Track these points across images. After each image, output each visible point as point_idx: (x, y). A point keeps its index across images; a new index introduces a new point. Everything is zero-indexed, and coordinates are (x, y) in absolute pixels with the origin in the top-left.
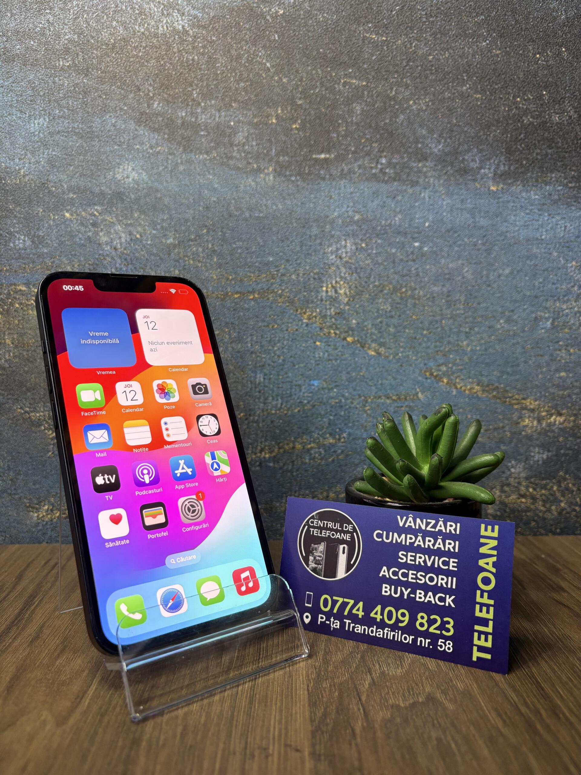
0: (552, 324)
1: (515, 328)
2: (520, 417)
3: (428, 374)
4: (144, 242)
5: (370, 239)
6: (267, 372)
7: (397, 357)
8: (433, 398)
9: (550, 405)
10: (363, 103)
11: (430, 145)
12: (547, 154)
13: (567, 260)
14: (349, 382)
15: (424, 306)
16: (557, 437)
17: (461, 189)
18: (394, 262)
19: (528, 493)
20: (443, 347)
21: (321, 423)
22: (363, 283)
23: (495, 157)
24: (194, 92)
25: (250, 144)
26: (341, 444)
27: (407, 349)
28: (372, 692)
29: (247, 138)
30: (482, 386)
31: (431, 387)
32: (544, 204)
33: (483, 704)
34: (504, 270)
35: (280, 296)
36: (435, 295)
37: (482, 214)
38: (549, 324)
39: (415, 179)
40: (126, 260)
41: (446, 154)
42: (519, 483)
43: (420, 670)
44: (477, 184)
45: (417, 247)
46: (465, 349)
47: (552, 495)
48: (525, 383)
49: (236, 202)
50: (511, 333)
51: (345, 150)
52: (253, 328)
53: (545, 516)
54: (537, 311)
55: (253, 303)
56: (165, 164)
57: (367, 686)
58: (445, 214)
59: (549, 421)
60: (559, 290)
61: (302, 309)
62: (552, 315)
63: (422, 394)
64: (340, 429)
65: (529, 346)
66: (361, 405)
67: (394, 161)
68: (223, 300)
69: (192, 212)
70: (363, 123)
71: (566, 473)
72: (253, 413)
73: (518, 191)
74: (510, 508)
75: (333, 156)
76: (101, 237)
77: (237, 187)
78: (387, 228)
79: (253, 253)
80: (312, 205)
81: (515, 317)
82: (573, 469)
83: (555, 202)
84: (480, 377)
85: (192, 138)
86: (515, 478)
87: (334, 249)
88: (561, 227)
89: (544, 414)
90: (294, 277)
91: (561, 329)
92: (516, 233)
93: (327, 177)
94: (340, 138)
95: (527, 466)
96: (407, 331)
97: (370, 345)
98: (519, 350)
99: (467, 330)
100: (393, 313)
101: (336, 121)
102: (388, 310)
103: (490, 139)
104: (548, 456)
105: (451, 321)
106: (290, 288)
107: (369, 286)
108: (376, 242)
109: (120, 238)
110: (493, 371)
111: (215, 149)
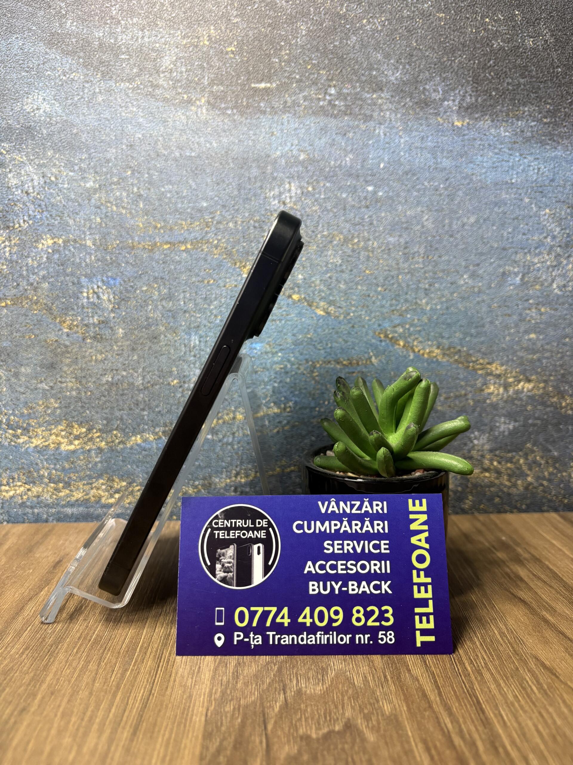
0: (522, 279)
1: (480, 284)
2: (485, 384)
3: (382, 336)
4: (60, 186)
5: (318, 182)
6: (203, 334)
7: (348, 317)
8: (387, 363)
9: (517, 370)
10: (310, 23)
11: (386, 73)
12: (519, 84)
13: (540, 207)
14: (295, 345)
15: (379, 260)
16: (525, 406)
17: (421, 125)
18: (345, 210)
19: (492, 467)
20: (400, 306)
21: (264, 391)
22: (310, 233)
23: (460, 87)
24: (113, 9)
25: (179, 70)
26: (286, 414)
27: (360, 308)
28: (281, 718)
29: (174, 63)
30: (443, 349)
31: (385, 351)
32: (515, 143)
33: (410, 734)
34: (468, 218)
35: (216, 247)
36: (391, 247)
37: (445, 154)
38: (518, 279)
39: (368, 113)
40: (40, 206)
41: (405, 83)
42: (483, 456)
43: (343, 686)
44: (439, 119)
45: (371, 192)
46: (424, 308)
47: (518, 469)
48: (491, 347)
49: (164, 139)
50: (476, 290)
51: (288, 78)
52: (186, 284)
53: (510, 491)
54: (505, 265)
55: (184, 255)
56: (81, 93)
57: (277, 709)
58: (402, 154)
59: (516, 388)
60: (530, 241)
61: (241, 262)
62: (522, 269)
63: (376, 358)
64: (285, 397)
65: (495, 305)
66: (309, 370)
67: (345, 91)
68: (151, 251)
69: (114, 151)
70: (309, 46)
71: (534, 445)
72: (187, 379)
73: (487, 127)
74: (472, 483)
75: (274, 85)
76: (10, 179)
77: (164, 122)
78: (337, 169)
79: (184, 197)
80: (250, 144)
81: (481, 272)
82: (541, 440)
83: (528, 140)
84: (440, 340)
85: (111, 63)
86: (478, 451)
87: (277, 193)
88: (534, 169)
89: (511, 380)
90: (231, 225)
91: (531, 286)
92: (483, 176)
93: (268, 110)
94: (283, 64)
95: (491, 437)
96: (359, 287)
97: (318, 303)
98: (484, 309)
99: (427, 286)
100: (344, 267)
101: (278, 43)
102: (338, 264)
103: (455, 66)
104: (514, 426)
105: (409, 276)
106: (227, 237)
107: (316, 236)
108: (324, 185)
109: (32, 180)
110: (455, 332)
111: (138, 76)
